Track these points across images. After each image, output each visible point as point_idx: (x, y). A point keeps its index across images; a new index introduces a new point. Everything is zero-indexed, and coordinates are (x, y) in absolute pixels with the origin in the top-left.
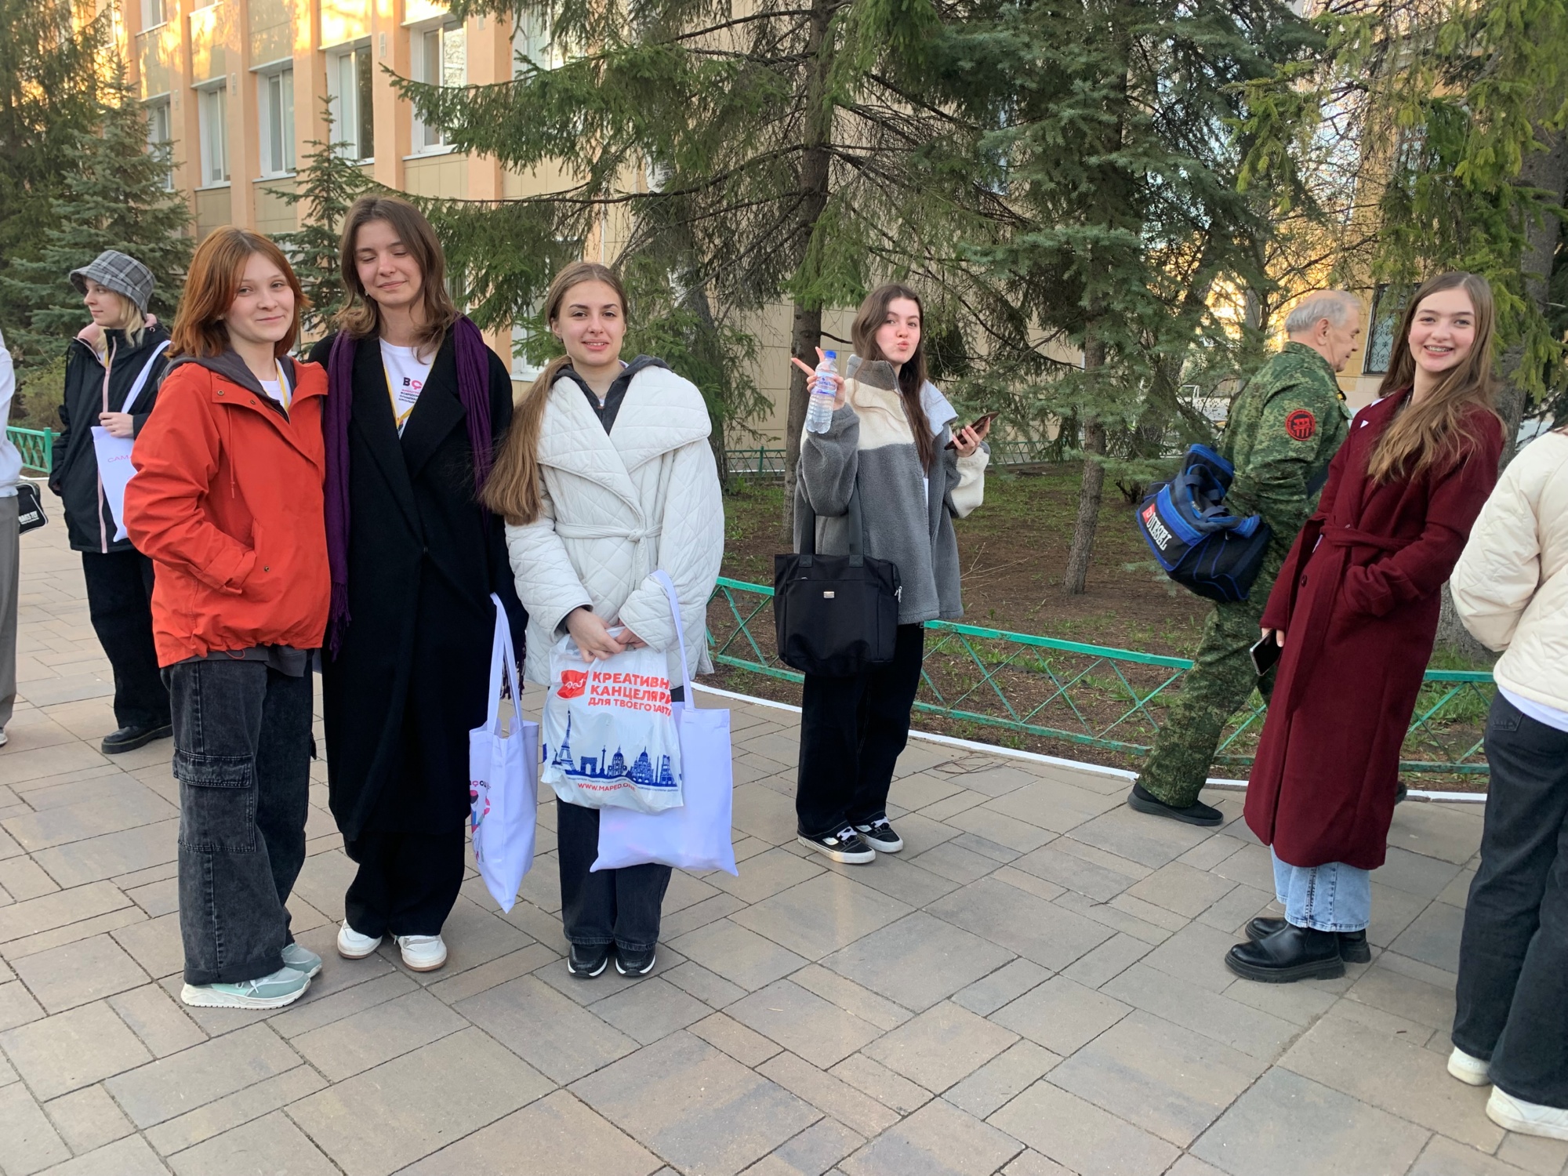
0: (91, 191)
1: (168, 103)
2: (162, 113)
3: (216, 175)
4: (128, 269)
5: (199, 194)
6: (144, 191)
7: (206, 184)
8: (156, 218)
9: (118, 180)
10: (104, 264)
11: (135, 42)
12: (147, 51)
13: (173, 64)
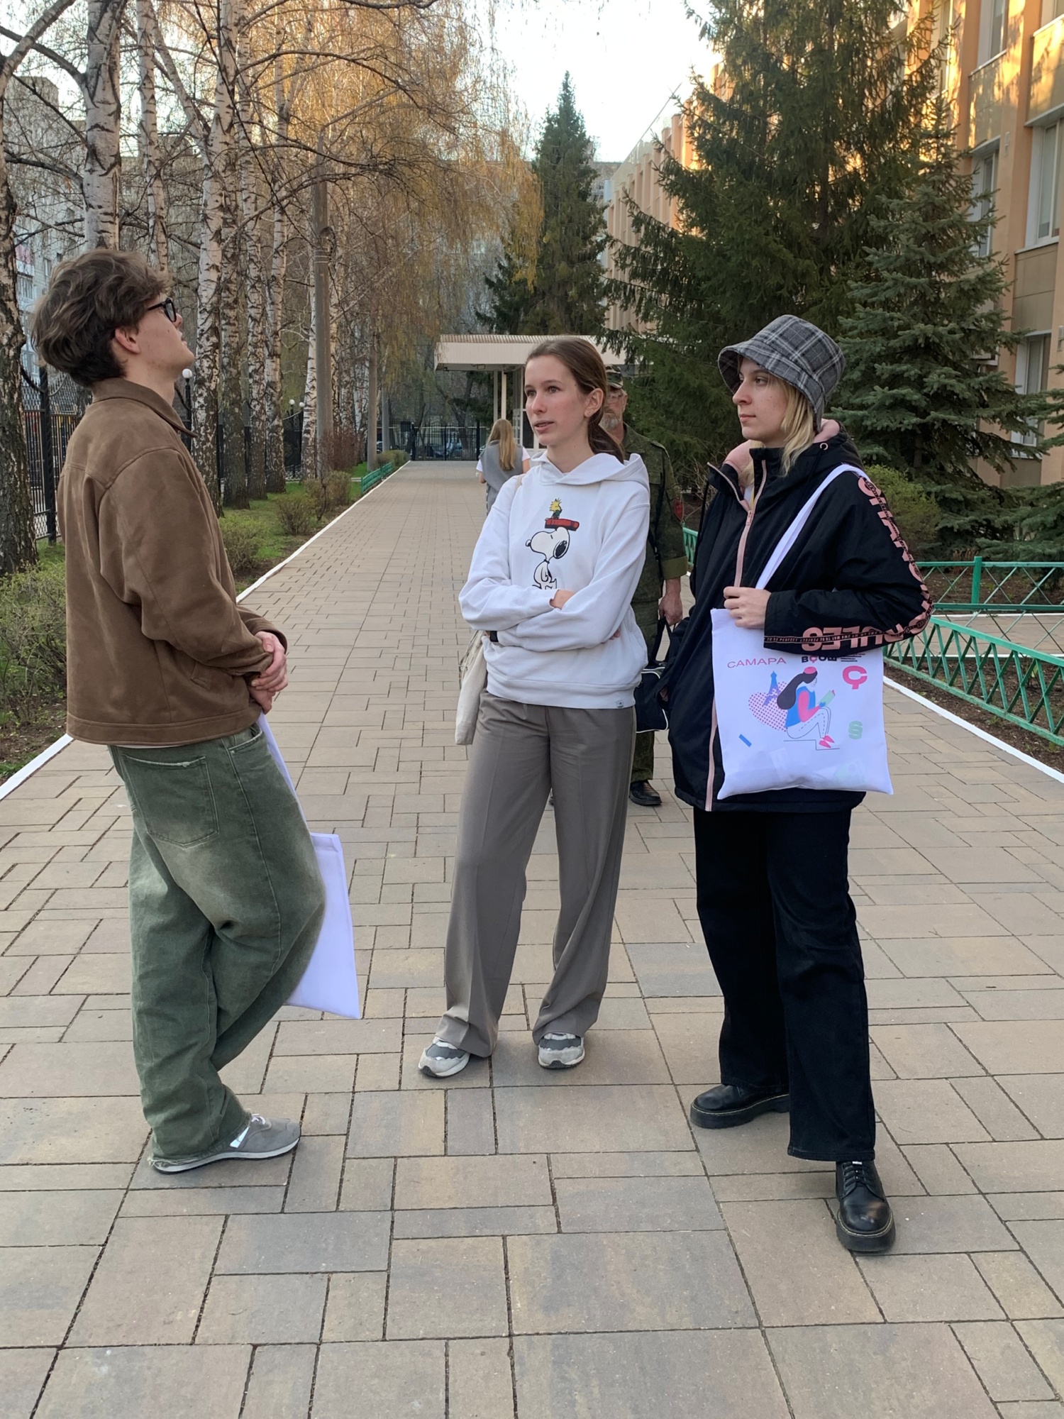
0: (892, 267)
1: (997, 151)
2: (989, 163)
3: (1043, 231)
4: (808, 344)
5: (1020, 257)
6: (950, 259)
7: (1030, 245)
8: (962, 290)
9: (922, 249)
10: (773, 336)
11: (968, 83)
12: (981, 91)
13: (1008, 99)
